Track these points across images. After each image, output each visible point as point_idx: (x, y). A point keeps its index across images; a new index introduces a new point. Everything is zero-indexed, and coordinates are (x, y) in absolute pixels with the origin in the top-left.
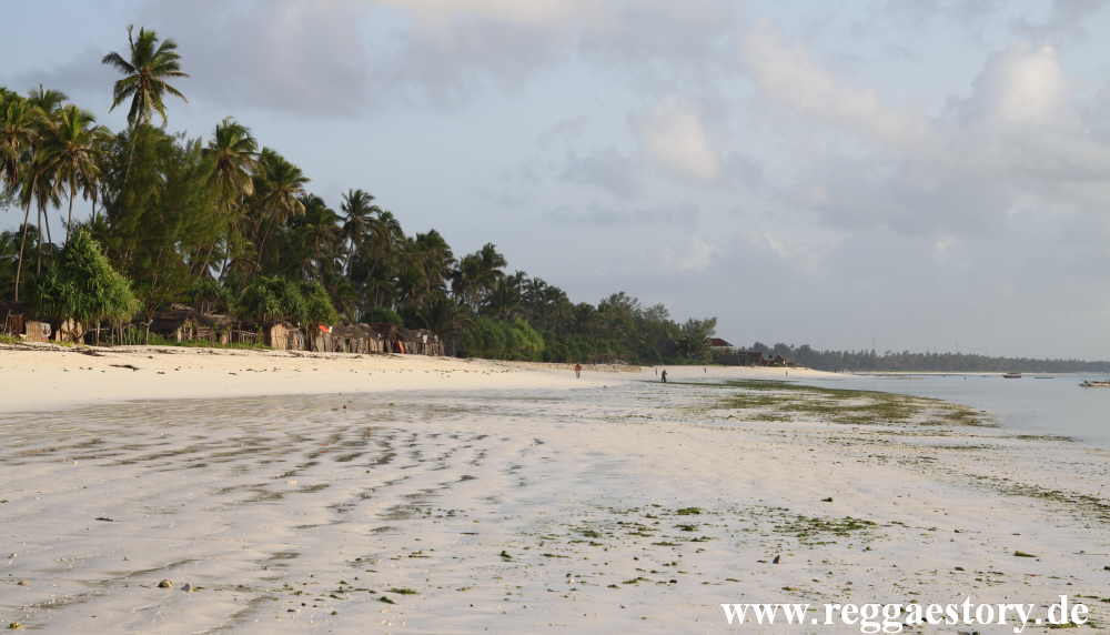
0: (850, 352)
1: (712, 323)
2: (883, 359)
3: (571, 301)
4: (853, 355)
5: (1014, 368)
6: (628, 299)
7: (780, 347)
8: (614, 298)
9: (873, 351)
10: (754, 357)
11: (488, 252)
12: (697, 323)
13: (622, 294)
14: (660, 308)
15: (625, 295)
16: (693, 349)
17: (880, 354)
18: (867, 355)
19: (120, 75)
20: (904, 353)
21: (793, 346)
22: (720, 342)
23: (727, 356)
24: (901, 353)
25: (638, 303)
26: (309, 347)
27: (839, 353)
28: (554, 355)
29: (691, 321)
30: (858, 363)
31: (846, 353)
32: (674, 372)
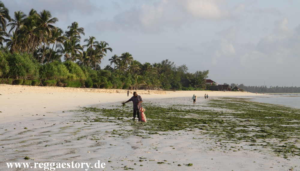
0: (258, 86)
1: (206, 73)
2: (269, 89)
4: (258, 88)
6: (170, 62)
8: (163, 62)
9: (266, 86)
12: (200, 72)
13: (167, 60)
15: (169, 61)
16: (197, 83)
18: (263, 87)
20: (277, 87)
21: (237, 84)
22: (210, 81)
24: (276, 87)
25: (174, 64)
27: (254, 87)
29: (197, 72)
30: (261, 90)
31: (256, 87)
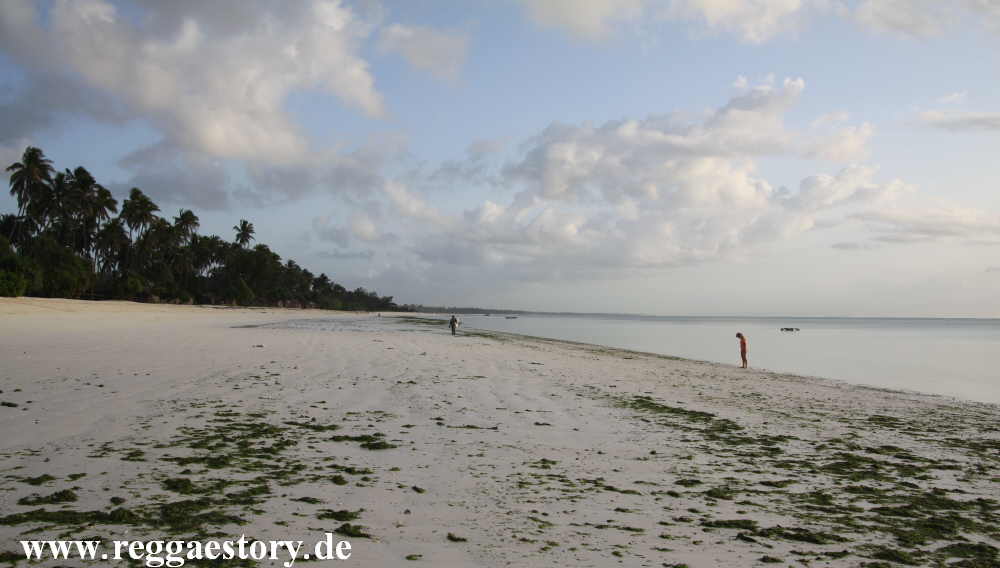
3: (347, 290)
5: (487, 312)
7: (413, 305)
10: (405, 309)
11: (323, 275)
14: (375, 293)
17: (447, 307)
19: (237, 232)
23: (395, 308)
26: (284, 306)
28: (345, 308)
32: (383, 314)
